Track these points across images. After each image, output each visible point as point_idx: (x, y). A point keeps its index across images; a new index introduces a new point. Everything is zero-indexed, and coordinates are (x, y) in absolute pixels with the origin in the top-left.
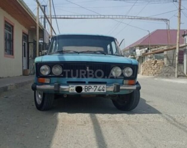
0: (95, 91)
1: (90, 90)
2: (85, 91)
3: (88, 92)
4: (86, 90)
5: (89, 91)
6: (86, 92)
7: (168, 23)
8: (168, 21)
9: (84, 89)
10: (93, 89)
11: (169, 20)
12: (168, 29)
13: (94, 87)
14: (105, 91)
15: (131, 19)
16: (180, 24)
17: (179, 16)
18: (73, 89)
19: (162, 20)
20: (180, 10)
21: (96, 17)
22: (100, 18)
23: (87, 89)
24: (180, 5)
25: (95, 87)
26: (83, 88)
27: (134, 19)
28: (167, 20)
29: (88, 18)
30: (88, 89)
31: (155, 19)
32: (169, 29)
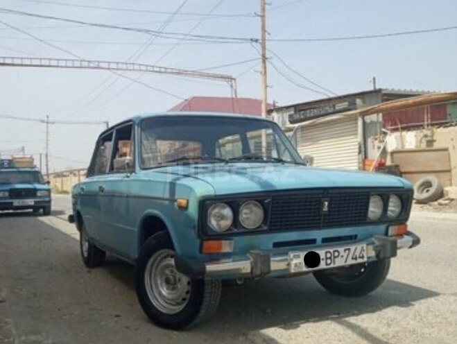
0: (346, 261)
1: (336, 259)
2: (327, 264)
3: (332, 266)
4: (329, 261)
5: (334, 263)
6: (328, 267)
7: (234, 85)
8: (233, 81)
9: (323, 259)
10: (342, 256)
11: (235, 79)
12: (234, 96)
13: (345, 250)
14: (365, 259)
15: (158, 74)
16: (266, 87)
17: (263, 72)
18: (300, 263)
19: (222, 77)
20: (264, 58)
21: (79, 65)
22: (89, 67)
23: (330, 258)
24: (264, 48)
25: (347, 251)
26: (321, 258)
27: (166, 72)
28: (230, 79)
29: (57, 66)
30: (332, 258)
31: (208, 76)
32: (236, 96)
